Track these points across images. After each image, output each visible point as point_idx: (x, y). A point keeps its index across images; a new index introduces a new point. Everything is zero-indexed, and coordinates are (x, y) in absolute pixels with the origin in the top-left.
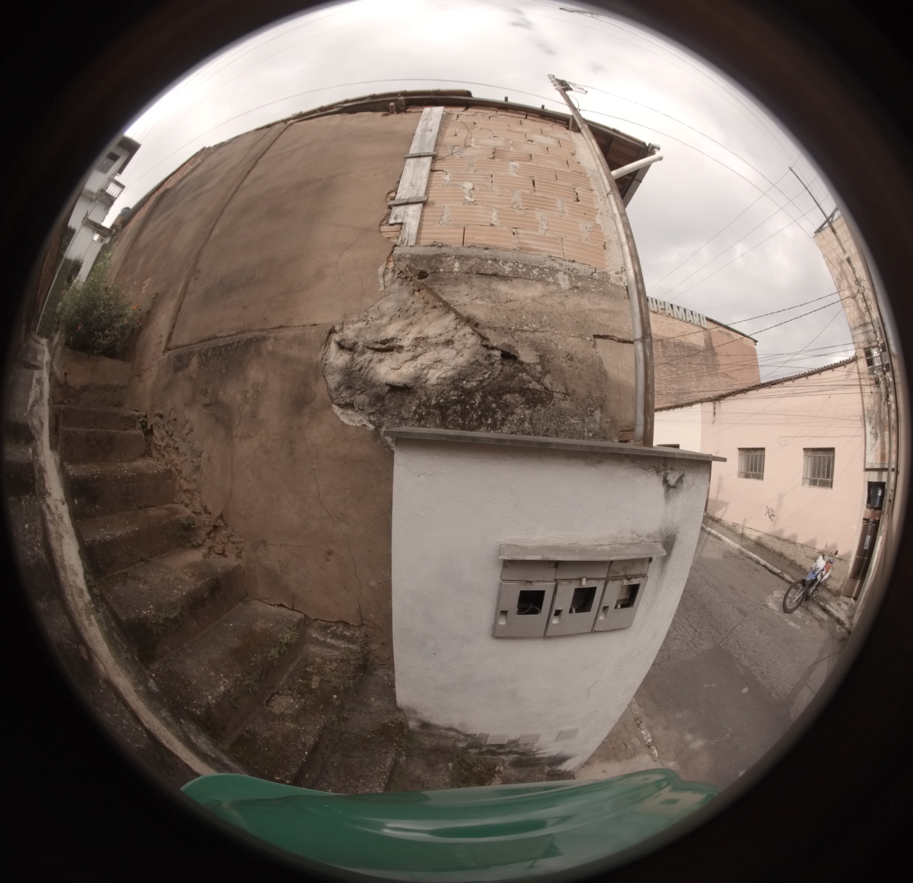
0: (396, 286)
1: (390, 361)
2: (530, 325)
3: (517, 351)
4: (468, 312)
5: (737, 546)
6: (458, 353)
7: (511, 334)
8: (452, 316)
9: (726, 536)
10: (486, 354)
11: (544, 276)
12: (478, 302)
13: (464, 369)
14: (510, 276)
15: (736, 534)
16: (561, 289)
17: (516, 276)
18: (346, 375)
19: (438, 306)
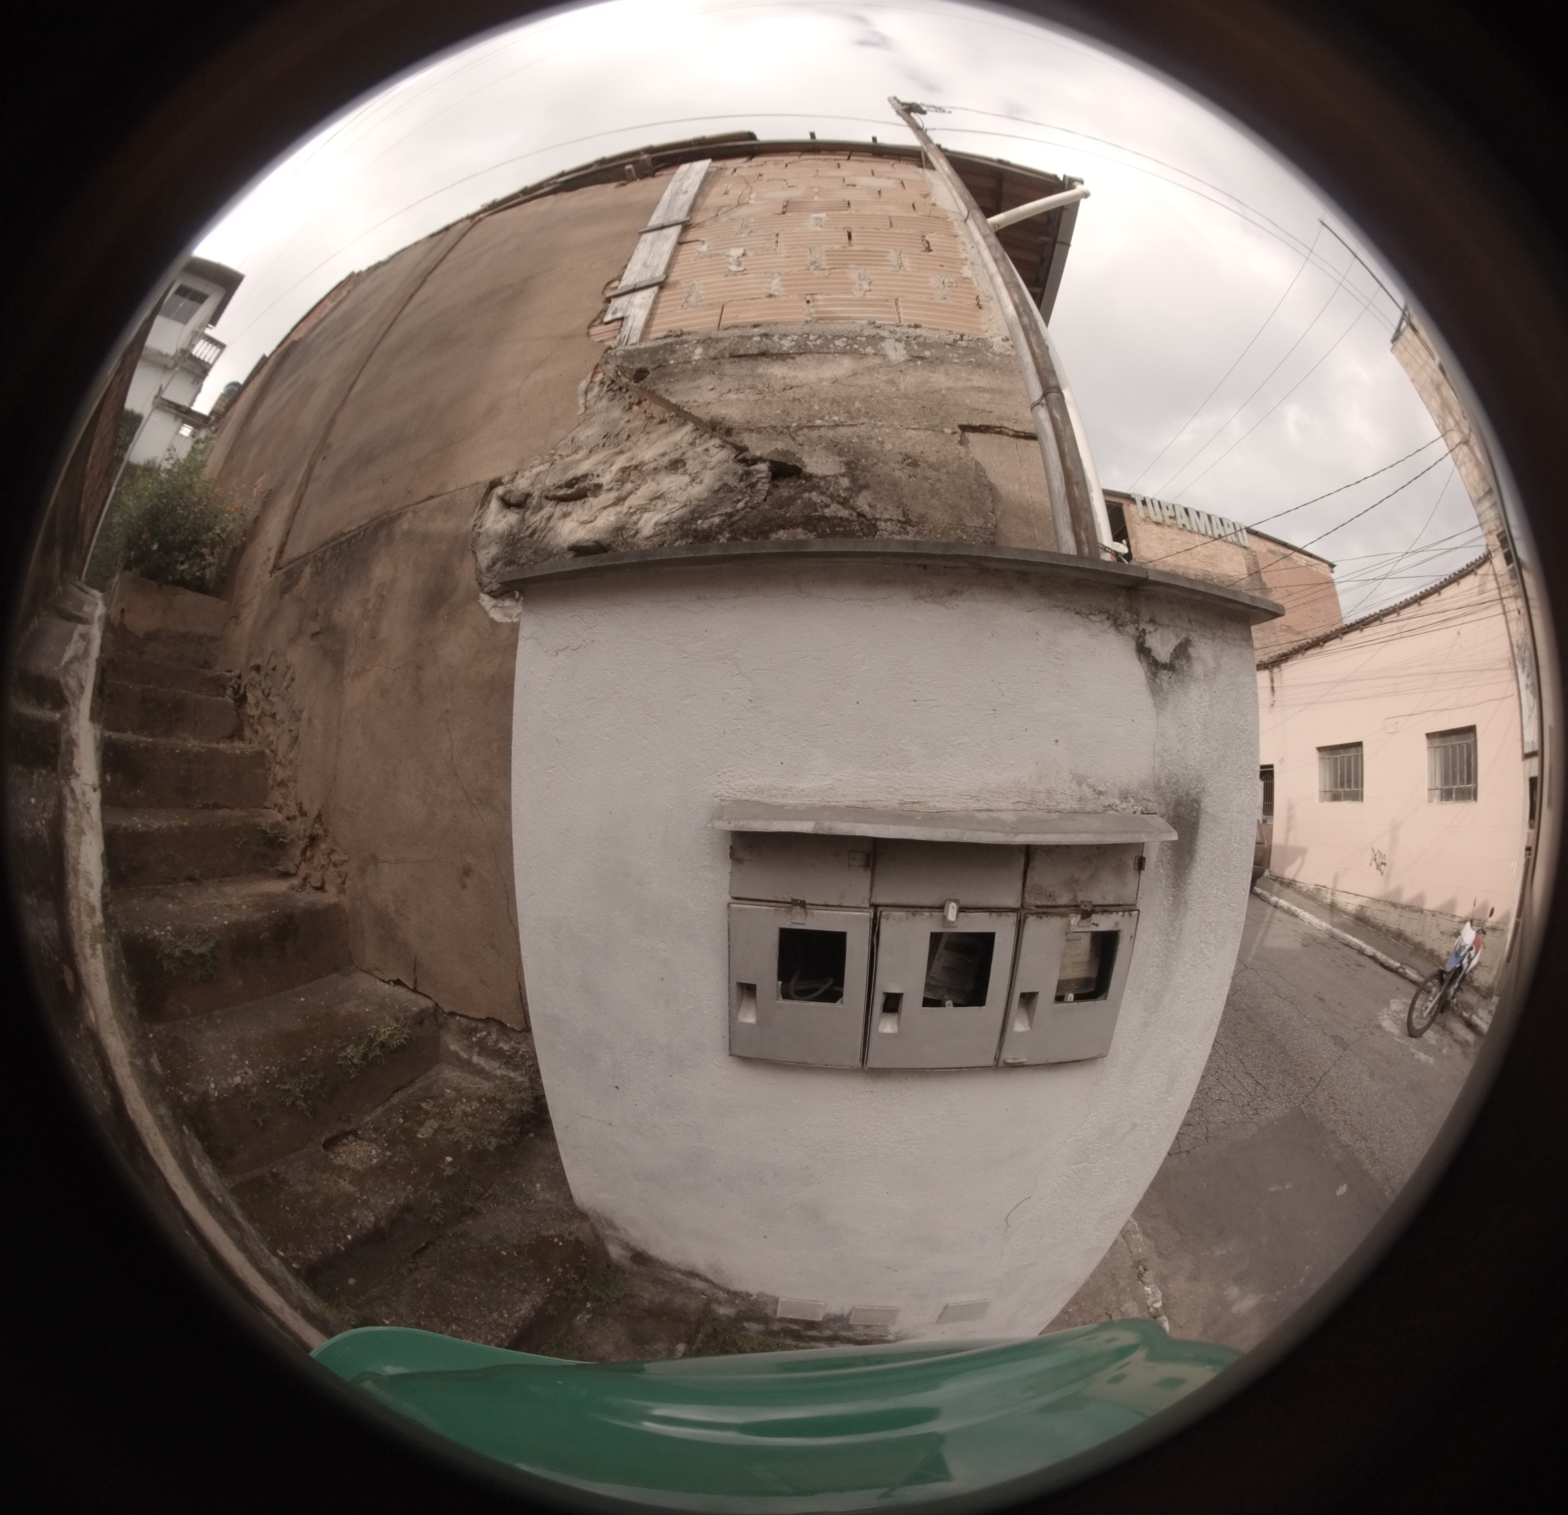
0: (604, 402)
1: (580, 512)
2: (827, 418)
3: (800, 459)
4: (712, 413)
5: (1325, 925)
6: (693, 480)
7: (790, 435)
8: (690, 427)
9: (1305, 910)
10: (740, 472)
11: (856, 346)
12: (733, 396)
13: (702, 503)
14: (791, 352)
15: (1322, 905)
16: (889, 361)
17: (802, 351)
18: (508, 545)
19: (668, 419)
